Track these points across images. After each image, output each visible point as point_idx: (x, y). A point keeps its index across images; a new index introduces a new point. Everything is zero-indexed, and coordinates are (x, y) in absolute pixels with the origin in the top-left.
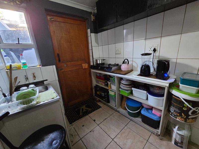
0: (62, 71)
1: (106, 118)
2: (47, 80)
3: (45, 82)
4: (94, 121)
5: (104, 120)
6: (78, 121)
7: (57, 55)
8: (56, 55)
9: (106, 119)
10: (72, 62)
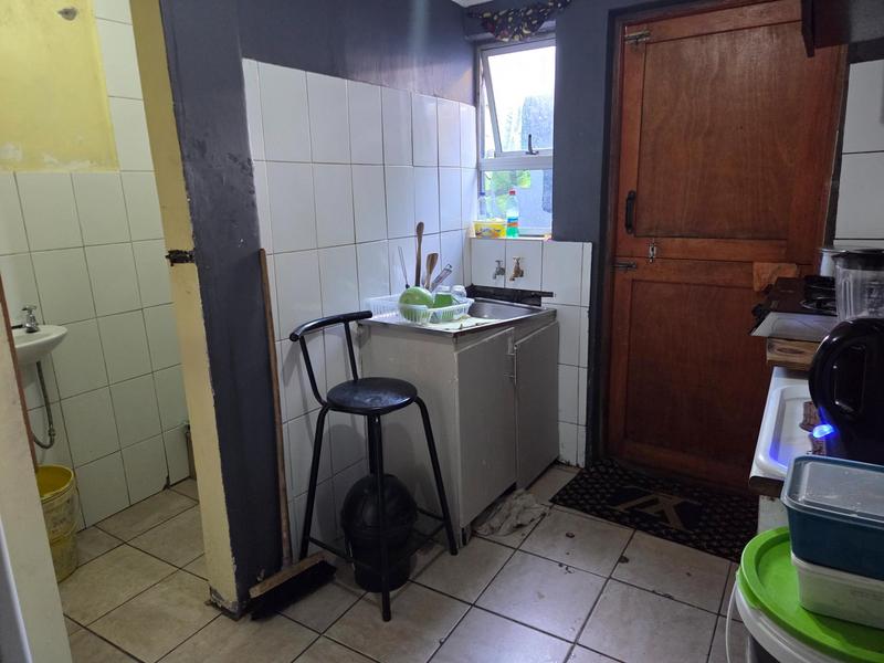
0: (631, 274)
1: (676, 597)
2: (550, 295)
3: (544, 299)
4: (623, 560)
5: (653, 592)
6: (583, 514)
7: (626, 196)
8: (624, 196)
9: (670, 597)
10: (693, 242)
